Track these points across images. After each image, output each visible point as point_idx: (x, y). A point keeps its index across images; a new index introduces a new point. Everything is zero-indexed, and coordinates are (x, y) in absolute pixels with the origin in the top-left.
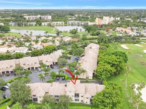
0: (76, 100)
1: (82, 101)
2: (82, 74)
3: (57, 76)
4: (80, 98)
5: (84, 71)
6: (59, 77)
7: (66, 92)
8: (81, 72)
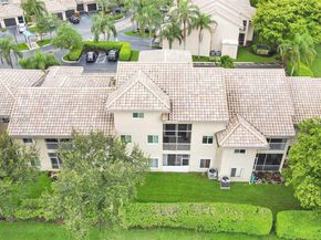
0: (171, 160)
1: (206, 163)
2: (195, 33)
3: (87, 48)
4: (197, 151)
5: (202, 23)
6: (97, 50)
7: (111, 118)
8: (190, 27)
